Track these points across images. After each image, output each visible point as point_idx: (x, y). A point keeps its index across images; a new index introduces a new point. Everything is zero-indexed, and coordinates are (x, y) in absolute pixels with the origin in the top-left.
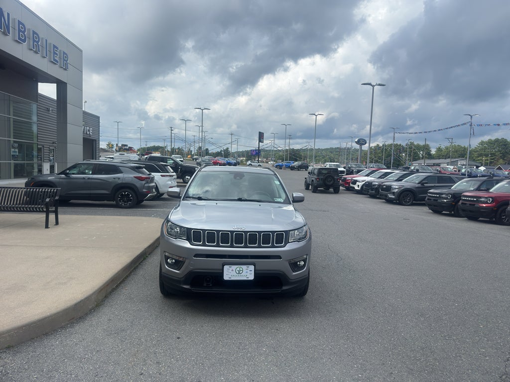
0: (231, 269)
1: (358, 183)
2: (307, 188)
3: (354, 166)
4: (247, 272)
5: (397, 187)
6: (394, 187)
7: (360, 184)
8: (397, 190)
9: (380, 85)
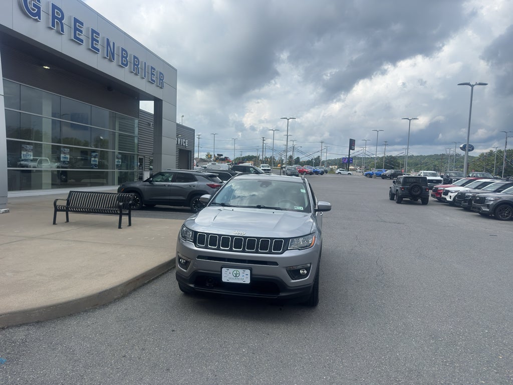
0: (228, 272)
1: (450, 194)
2: (392, 198)
3: (453, 175)
4: (243, 276)
5: (492, 199)
6: (489, 199)
7: (453, 195)
8: (492, 202)
9: (480, 84)
